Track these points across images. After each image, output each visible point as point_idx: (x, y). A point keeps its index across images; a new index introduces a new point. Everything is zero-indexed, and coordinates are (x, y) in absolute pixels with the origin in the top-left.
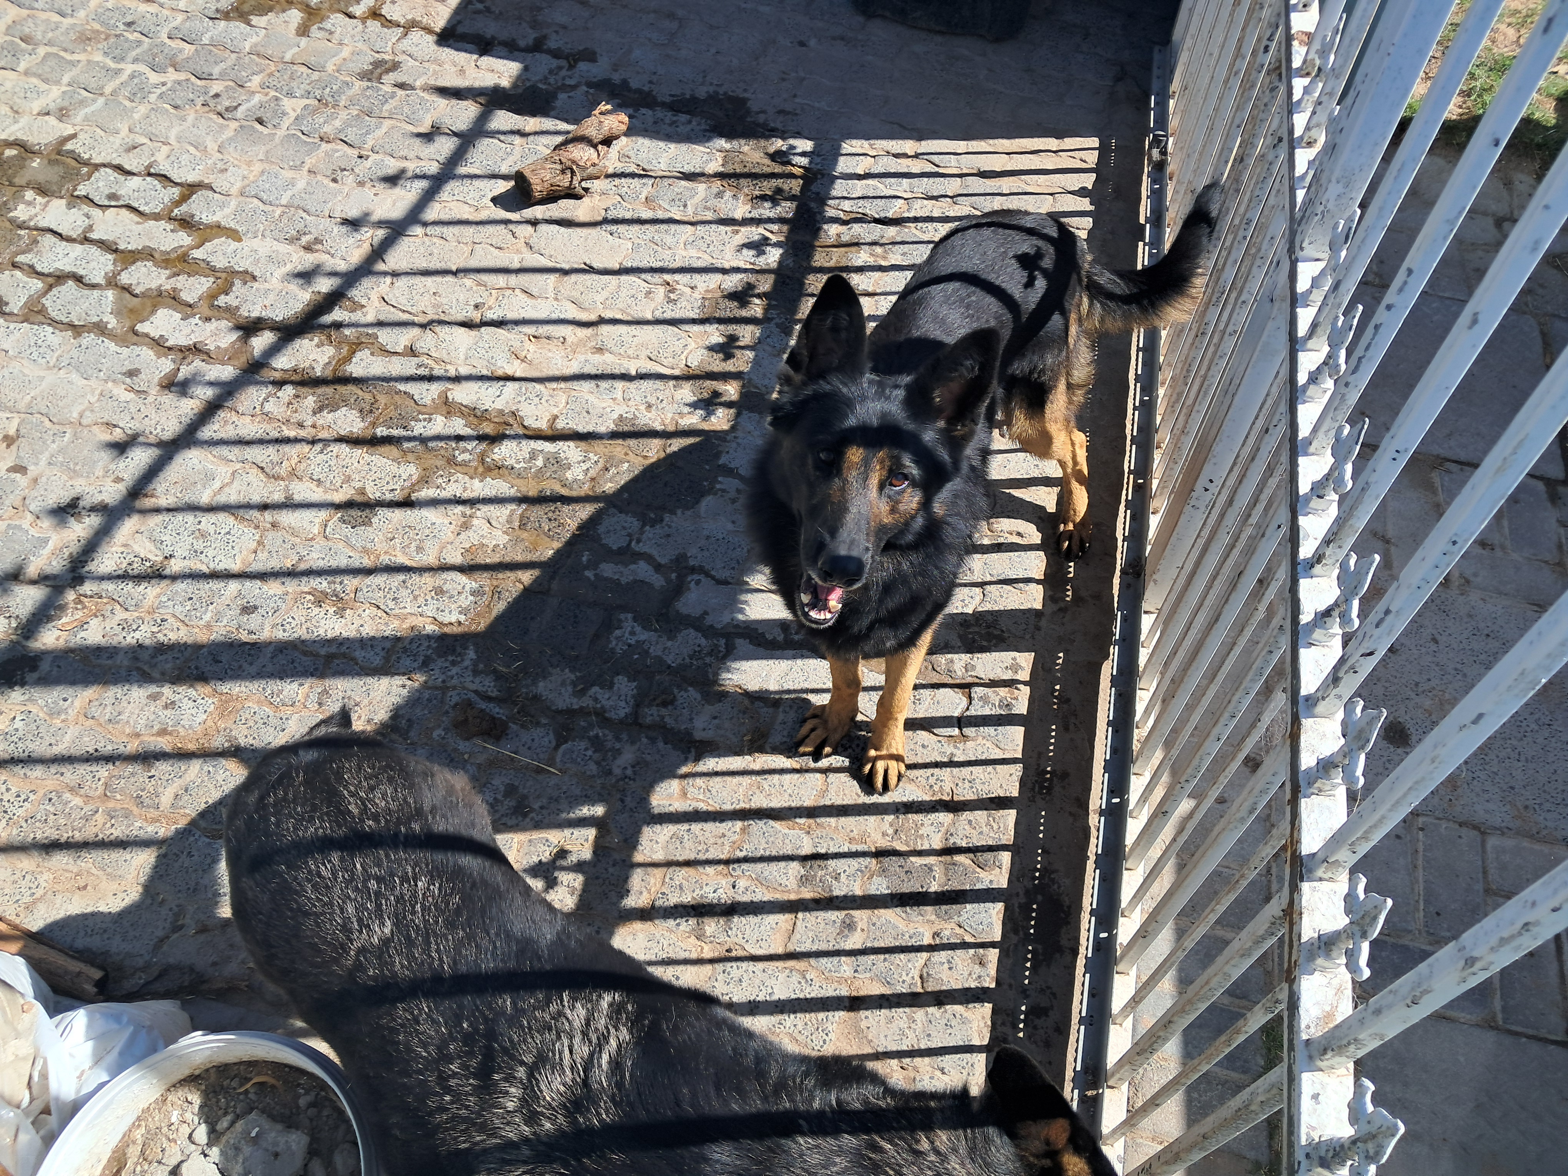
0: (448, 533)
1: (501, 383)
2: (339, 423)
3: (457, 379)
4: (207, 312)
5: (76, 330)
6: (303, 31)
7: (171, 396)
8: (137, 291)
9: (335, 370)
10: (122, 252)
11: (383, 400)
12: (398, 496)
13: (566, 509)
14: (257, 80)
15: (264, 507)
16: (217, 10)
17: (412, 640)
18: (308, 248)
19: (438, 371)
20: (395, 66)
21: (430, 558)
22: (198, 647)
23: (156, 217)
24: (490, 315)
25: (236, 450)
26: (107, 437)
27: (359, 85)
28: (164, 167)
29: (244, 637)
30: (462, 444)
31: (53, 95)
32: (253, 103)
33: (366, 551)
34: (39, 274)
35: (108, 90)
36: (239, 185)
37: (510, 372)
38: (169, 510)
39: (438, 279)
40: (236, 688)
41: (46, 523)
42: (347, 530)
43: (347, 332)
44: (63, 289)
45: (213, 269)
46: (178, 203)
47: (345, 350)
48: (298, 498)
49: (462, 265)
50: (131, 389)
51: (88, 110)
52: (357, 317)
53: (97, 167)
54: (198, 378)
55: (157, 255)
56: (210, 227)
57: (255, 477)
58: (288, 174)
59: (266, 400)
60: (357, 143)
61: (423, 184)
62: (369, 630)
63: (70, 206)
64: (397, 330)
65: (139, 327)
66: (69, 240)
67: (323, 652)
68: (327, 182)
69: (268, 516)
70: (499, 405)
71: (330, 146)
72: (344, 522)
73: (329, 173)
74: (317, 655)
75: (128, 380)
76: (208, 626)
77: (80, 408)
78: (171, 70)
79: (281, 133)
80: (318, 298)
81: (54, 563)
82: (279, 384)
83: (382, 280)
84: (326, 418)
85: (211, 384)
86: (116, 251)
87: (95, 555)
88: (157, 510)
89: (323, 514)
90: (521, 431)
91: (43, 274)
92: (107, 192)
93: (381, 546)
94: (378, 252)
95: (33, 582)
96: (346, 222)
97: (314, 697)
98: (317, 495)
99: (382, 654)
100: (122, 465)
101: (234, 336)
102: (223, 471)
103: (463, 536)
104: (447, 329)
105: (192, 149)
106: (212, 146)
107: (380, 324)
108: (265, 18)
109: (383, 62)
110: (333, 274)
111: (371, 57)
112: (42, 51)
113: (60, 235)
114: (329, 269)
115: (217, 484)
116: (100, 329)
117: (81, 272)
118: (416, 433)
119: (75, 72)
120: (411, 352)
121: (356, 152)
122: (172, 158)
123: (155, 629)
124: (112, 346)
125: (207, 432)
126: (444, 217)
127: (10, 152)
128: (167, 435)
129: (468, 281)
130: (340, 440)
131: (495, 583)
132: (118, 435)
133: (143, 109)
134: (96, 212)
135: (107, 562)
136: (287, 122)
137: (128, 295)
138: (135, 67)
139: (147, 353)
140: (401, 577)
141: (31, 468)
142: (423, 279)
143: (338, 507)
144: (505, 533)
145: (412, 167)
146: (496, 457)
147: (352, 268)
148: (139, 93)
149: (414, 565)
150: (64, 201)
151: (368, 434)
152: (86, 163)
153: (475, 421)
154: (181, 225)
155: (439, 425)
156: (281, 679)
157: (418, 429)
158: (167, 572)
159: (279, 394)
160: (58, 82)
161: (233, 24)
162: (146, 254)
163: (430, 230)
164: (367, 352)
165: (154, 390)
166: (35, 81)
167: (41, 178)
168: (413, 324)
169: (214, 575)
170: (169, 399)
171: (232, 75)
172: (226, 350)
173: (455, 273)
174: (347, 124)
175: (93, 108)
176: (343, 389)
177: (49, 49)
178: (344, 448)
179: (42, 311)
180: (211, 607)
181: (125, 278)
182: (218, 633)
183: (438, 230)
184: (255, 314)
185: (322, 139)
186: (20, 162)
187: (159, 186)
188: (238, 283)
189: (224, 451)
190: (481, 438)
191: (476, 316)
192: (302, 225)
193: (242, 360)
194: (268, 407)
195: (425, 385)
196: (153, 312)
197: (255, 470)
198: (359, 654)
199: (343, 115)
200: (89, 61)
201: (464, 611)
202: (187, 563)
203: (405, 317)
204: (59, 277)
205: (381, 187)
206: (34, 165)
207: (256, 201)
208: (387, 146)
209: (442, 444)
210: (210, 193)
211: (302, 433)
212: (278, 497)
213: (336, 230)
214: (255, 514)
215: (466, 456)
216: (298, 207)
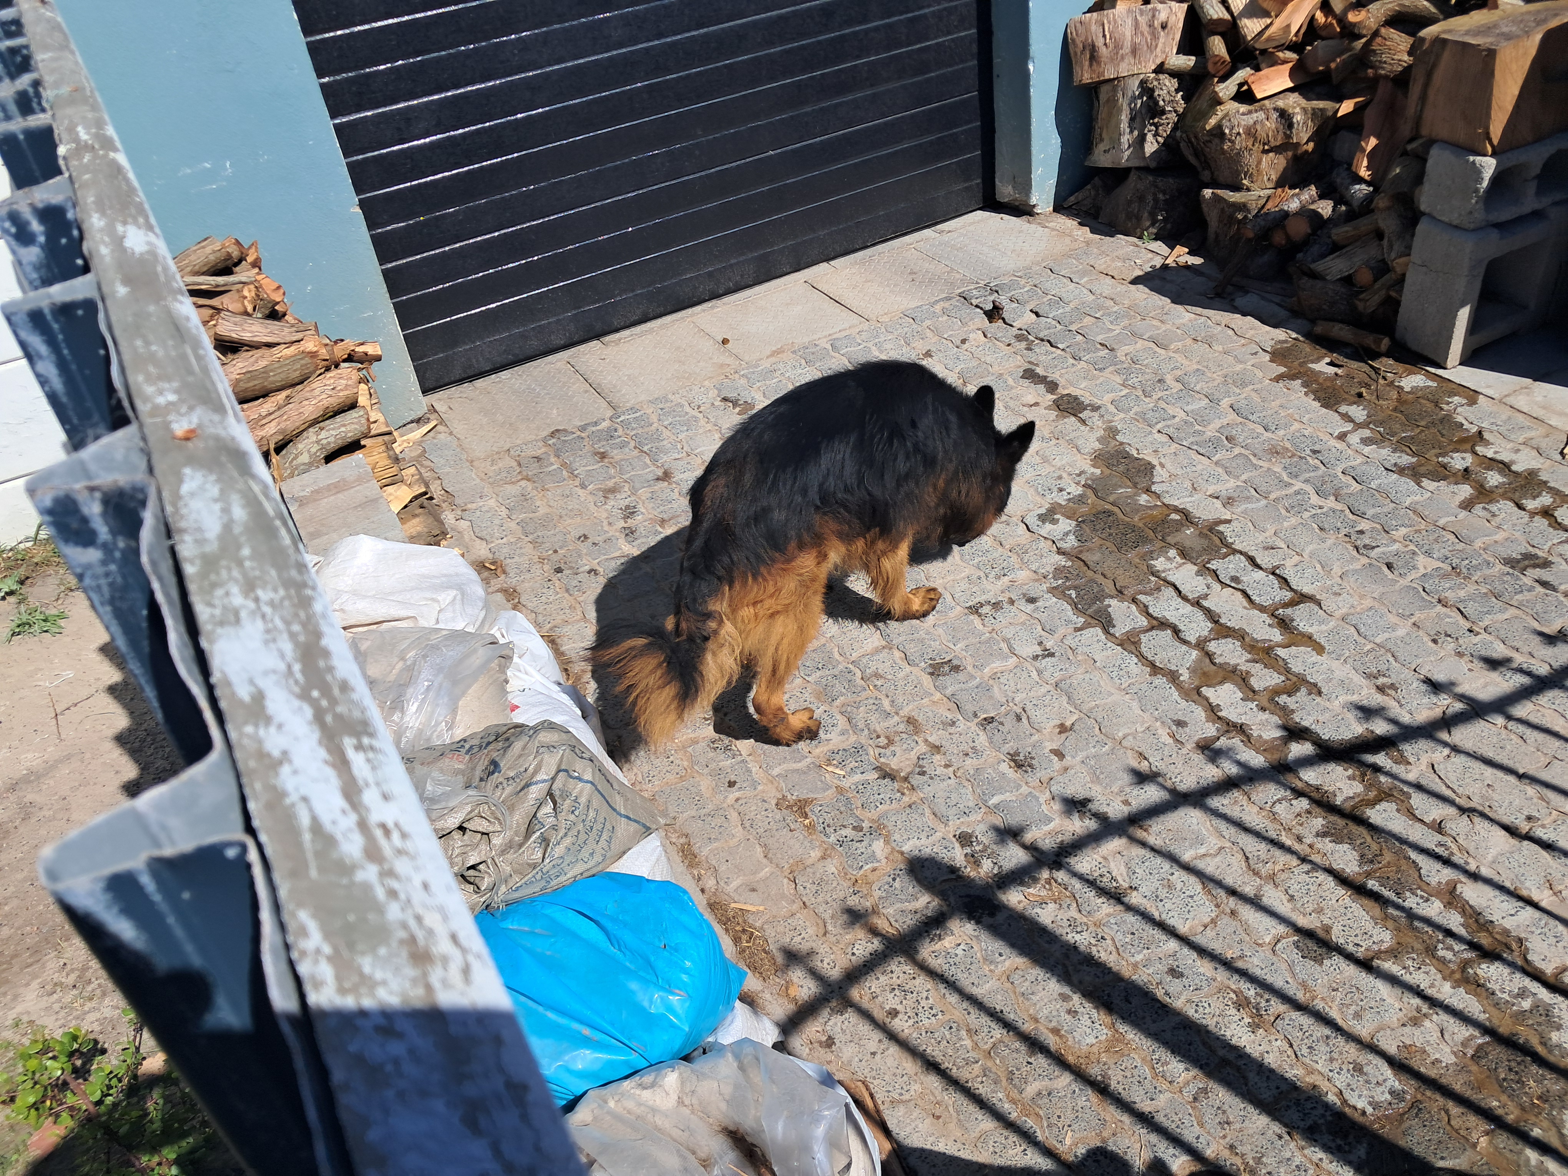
0: (1393, 1017)
1: (1521, 904)
2: (1337, 855)
3: (1475, 877)
4: (1265, 704)
5: (1155, 670)
6: (1467, 505)
7: (1201, 757)
8: (1217, 661)
9: (1354, 807)
10: (1221, 625)
11: (1388, 857)
12: (1360, 953)
13: (1534, 1068)
14: (1403, 531)
15: (1232, 892)
16: (1395, 464)
17: (1309, 1098)
18: (1381, 689)
19: (1458, 859)
20: (1546, 564)
21: (1363, 1030)
22: (1117, 978)
23: (1262, 609)
24: (1540, 833)
25: (1233, 830)
26: (1134, 764)
27: (1499, 567)
28: (1288, 573)
29: (1160, 993)
30: (1450, 941)
31: (1227, 486)
32: (1390, 549)
33: (1304, 985)
34: (1149, 615)
35: (1273, 496)
36: (1344, 611)
37: (1536, 897)
38: (1153, 849)
39: (1500, 774)
40: (1131, 1035)
41: (1057, 806)
42: (1296, 956)
43: (1383, 779)
44: (1162, 634)
45: (1288, 671)
46: (1286, 605)
47: (1372, 794)
48: (1266, 901)
49: (1531, 772)
50: (1173, 736)
51: (1250, 506)
52: (1399, 770)
53: (1235, 551)
54: (1231, 753)
55: (1247, 639)
56: (1303, 635)
57: (1237, 861)
58: (1393, 619)
59: (1279, 801)
60: (1472, 617)
61: (1525, 680)
62: (1272, 1060)
63: (1199, 573)
64: (1433, 801)
65: (1204, 690)
66: (1185, 599)
67: (1221, 1052)
68: (1427, 639)
69: (1232, 902)
70: (1508, 923)
71: (1444, 609)
72: (1297, 947)
73: (1432, 633)
74: (1213, 1052)
75: (1174, 728)
76: (1135, 965)
77: (1127, 731)
78: (1332, 498)
79: (1403, 582)
80: (1369, 735)
81: (1047, 841)
82: (1299, 793)
83: (1440, 748)
84: (1326, 845)
85: (1239, 763)
86: (1216, 622)
87: (1079, 852)
88: (1143, 844)
89: (1282, 929)
90: (1520, 962)
91: (1151, 616)
92: (1233, 574)
93: (1321, 990)
94: (1448, 722)
95: (1025, 847)
96: (1428, 681)
97: (1193, 1088)
98: (1284, 908)
99: (1275, 1092)
100: (1135, 792)
101: (1278, 733)
102: (1214, 843)
103: (1407, 1029)
104: (1486, 824)
105: (1318, 566)
106: (1337, 570)
107: (1419, 787)
108: (1436, 484)
109: (1535, 556)
110: (1394, 722)
111: (1524, 548)
112: (1237, 451)
113: (1180, 592)
114: (1392, 716)
115: (1202, 851)
116: (1173, 677)
117: (1181, 627)
118: (1407, 904)
119: (1255, 473)
120: (1438, 827)
121: (1468, 625)
122: (1299, 568)
123: (1093, 941)
124: (1176, 695)
125: (1215, 802)
126: (1532, 719)
127: (1175, 516)
128: (1183, 787)
129: (1531, 790)
130: (1330, 871)
131: (1419, 1096)
132: (1144, 766)
133: (1293, 521)
134: (1216, 586)
135: (1085, 864)
136: (1413, 575)
137: (1208, 660)
138: (1303, 486)
139: (1199, 713)
140: (1327, 1031)
141: (1068, 758)
142: (1483, 767)
143: (1299, 930)
144: (1454, 1053)
145: (1519, 659)
146: (1479, 971)
147: (1415, 724)
148: (1297, 506)
149: (1345, 1027)
150: (1196, 568)
151: (1360, 880)
152: (1227, 546)
153: (1474, 926)
154: (1278, 623)
155: (1434, 909)
156: (1173, 1052)
157: (1411, 902)
158: (1126, 900)
159: (1293, 802)
160: (1237, 477)
161: (1403, 479)
162: (1239, 635)
163: (1511, 725)
164: (1394, 806)
165: (1190, 745)
166: (1220, 470)
167: (1187, 544)
168: (1452, 803)
169: (1161, 926)
170: (1198, 758)
171: (1382, 521)
172: (1266, 742)
173: (1521, 777)
174: (1471, 598)
175: (1254, 506)
176: (1354, 828)
177: (1243, 451)
178: (1330, 882)
179: (1137, 644)
180: (1145, 951)
181: (1212, 646)
182: (1141, 977)
183: (1521, 729)
184: (1305, 723)
185: (1440, 601)
186: (1178, 526)
187: (1277, 585)
188: (1304, 691)
189: (1222, 825)
190: (1473, 946)
191: (1524, 827)
192: (1386, 667)
193: (1276, 756)
194: (1278, 808)
195: (1438, 866)
196: (1221, 683)
197: (1240, 856)
198: (1252, 1076)
199: (1471, 588)
200: (1269, 469)
201: (1375, 1105)
202: (1144, 901)
203: (1448, 793)
204: (1162, 623)
205: (1478, 665)
206: (1188, 532)
207: (1353, 629)
208: (1502, 632)
209: (1429, 930)
210: (1316, 608)
211: (1297, 847)
212: (1249, 890)
213: (1415, 685)
214: (1222, 893)
215: (1449, 955)
216: (1389, 650)
